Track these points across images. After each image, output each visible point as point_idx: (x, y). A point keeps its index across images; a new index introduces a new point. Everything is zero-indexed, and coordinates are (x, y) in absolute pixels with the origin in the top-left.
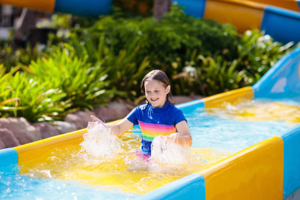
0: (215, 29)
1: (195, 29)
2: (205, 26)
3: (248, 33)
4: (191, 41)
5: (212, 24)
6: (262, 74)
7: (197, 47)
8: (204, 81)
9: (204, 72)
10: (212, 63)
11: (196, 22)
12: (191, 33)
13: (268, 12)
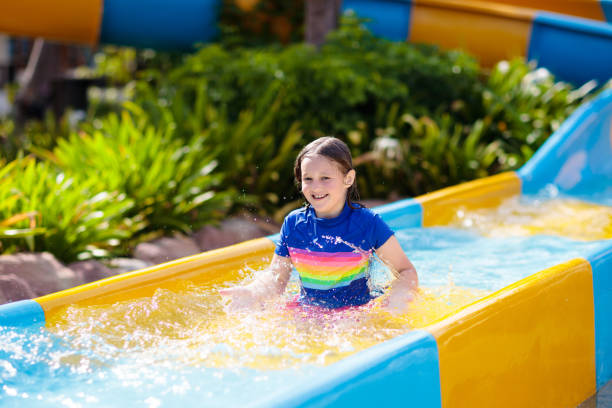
0: (434, 61)
1: (392, 62)
2: (412, 55)
3: (503, 67)
4: (385, 88)
5: (427, 51)
6: (535, 147)
7: (398, 99)
8: (418, 167)
9: (415, 150)
10: (431, 130)
11: (395, 48)
12: (385, 72)
13: (540, 26)
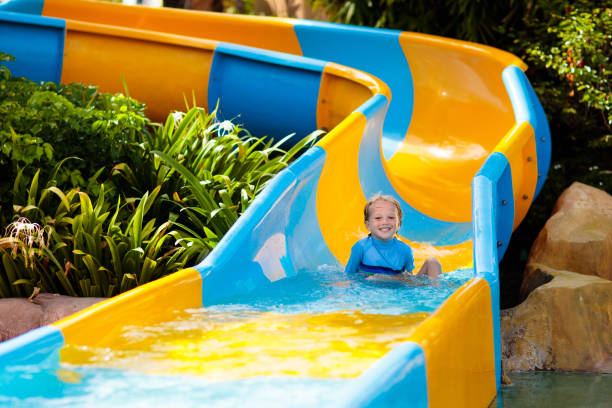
1: (33, 113)
3: (176, 116)
13: (223, 57)
